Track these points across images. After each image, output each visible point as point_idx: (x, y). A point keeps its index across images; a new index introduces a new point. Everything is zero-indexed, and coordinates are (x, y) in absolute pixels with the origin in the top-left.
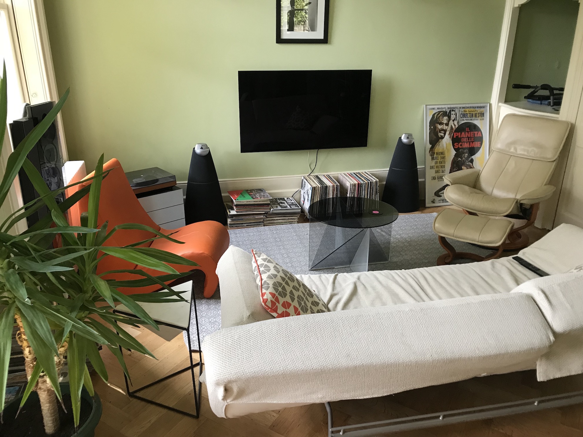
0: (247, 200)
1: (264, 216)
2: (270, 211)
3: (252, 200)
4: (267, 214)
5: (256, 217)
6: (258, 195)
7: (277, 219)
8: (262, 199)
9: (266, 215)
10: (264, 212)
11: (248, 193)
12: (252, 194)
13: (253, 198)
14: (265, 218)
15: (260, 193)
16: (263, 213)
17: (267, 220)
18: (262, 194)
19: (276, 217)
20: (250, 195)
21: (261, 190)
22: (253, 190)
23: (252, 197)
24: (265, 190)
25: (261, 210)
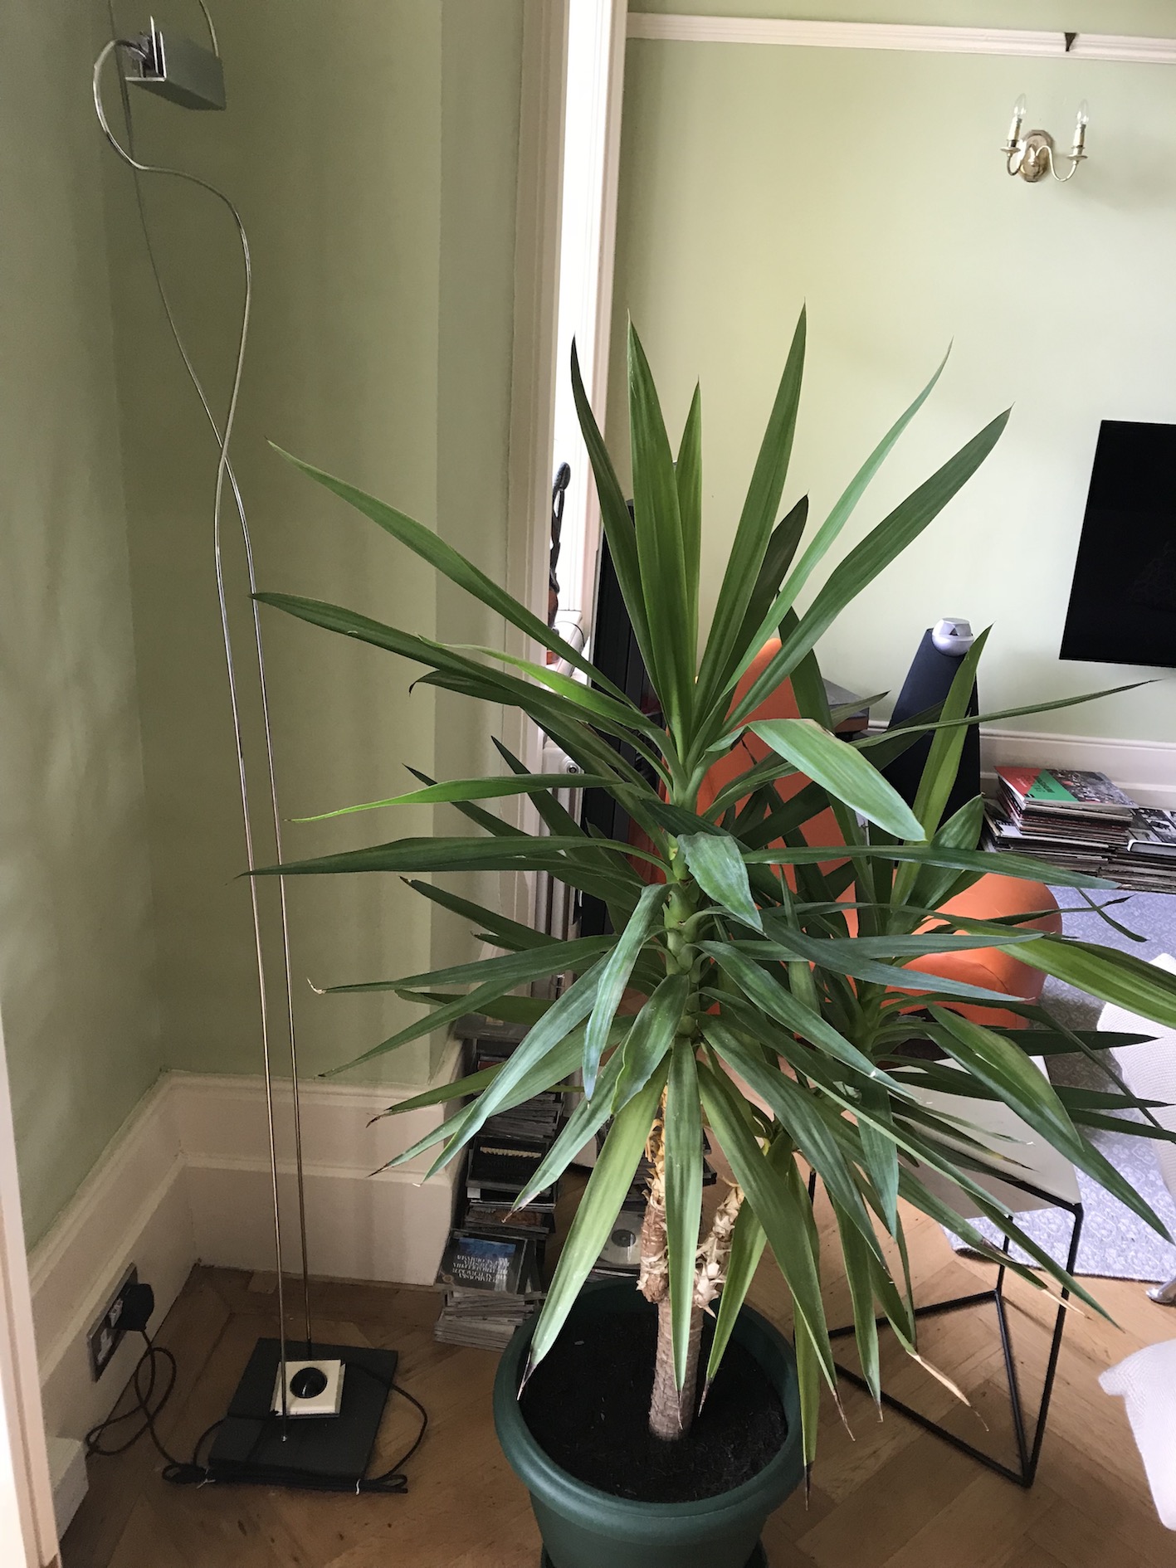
0: (1057, 800)
1: (1103, 857)
2: (1127, 846)
3: (1074, 802)
4: (1113, 852)
5: (1079, 857)
6: (1089, 791)
7: (1143, 874)
8: (1108, 804)
9: (1110, 854)
10: (1107, 846)
11: (1059, 780)
12: (1072, 784)
13: (1080, 799)
14: (1104, 864)
15: (1095, 784)
16: (1104, 849)
17: (1108, 871)
18: (1102, 788)
19: (1138, 866)
20: (1065, 786)
21: (1094, 777)
22: (1072, 772)
23: (1075, 795)
24: (1108, 779)
25: (1099, 838)
